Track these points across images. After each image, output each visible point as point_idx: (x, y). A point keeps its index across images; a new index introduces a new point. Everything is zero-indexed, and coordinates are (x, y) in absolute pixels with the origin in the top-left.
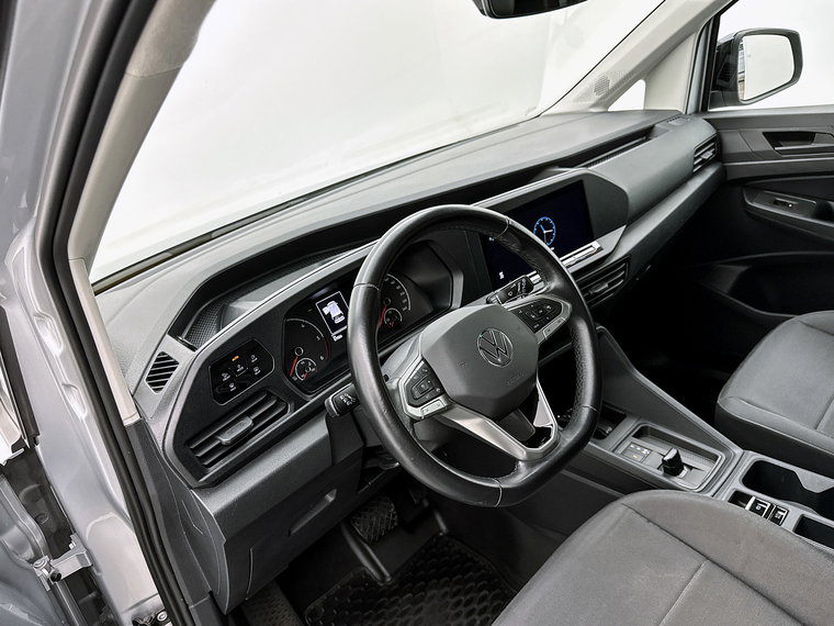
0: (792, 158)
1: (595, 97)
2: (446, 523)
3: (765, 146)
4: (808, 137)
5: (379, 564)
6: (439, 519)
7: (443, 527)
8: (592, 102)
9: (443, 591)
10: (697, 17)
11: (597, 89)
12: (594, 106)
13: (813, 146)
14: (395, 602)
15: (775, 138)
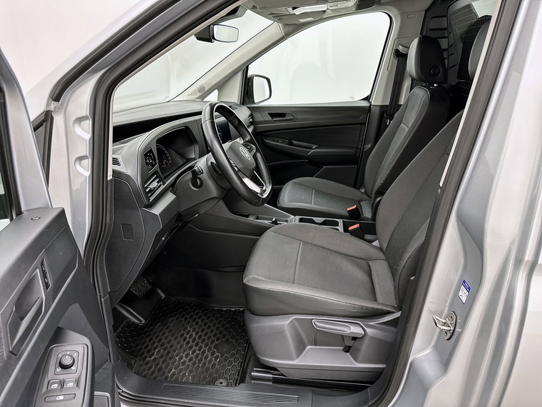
0: (279, 123)
1: (199, 94)
2: (164, 292)
3: (269, 118)
4: (283, 115)
5: (138, 316)
6: (160, 291)
7: (163, 295)
8: (197, 96)
9: (176, 317)
10: (240, 66)
11: (199, 91)
12: (198, 98)
13: (286, 118)
14: (153, 329)
15: (272, 115)
